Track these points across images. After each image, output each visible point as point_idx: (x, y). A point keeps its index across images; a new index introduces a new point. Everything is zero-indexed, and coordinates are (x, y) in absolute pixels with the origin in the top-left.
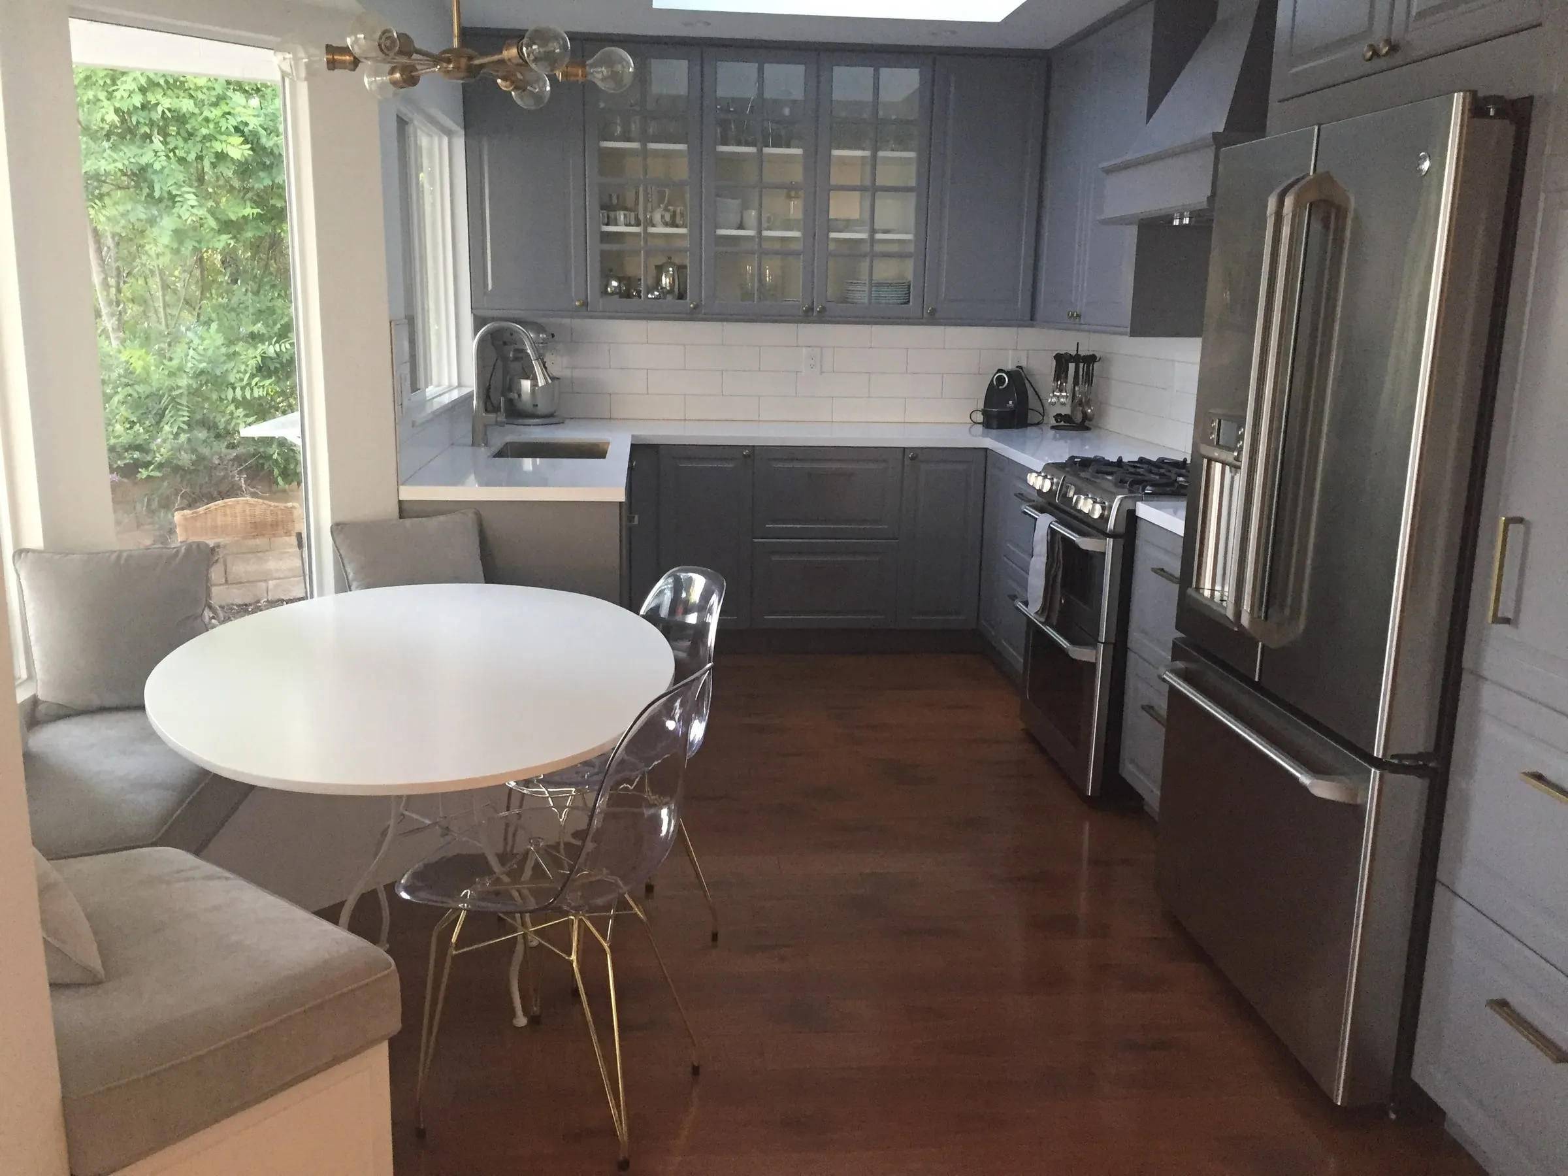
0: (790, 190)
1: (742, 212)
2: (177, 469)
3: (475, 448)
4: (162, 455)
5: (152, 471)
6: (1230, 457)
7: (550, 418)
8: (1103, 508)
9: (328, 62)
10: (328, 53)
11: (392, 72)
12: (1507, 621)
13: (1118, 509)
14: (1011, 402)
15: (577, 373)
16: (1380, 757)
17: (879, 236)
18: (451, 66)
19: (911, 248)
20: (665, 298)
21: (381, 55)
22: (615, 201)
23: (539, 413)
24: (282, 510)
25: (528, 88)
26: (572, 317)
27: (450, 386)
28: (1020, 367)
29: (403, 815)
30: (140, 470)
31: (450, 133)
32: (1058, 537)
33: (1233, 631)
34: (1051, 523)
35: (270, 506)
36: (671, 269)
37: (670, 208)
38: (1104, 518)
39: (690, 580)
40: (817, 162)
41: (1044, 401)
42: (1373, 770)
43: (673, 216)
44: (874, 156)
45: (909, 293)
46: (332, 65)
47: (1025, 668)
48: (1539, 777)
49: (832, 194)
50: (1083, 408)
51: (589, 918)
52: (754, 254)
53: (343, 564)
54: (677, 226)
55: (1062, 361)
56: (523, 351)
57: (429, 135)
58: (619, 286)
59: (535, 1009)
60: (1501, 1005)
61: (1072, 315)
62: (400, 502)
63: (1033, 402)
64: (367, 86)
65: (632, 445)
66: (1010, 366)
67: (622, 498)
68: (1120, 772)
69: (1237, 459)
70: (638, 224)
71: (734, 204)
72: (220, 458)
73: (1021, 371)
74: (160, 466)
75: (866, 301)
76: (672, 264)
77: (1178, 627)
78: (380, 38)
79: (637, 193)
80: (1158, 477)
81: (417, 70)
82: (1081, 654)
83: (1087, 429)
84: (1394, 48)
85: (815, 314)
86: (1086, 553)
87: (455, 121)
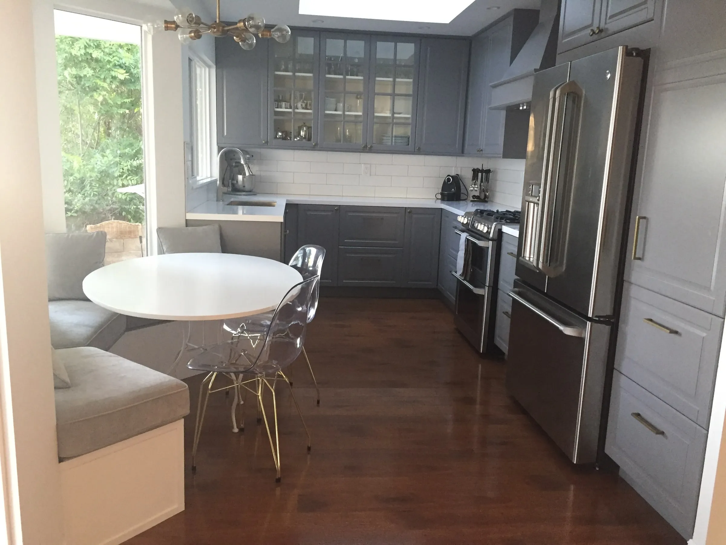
0: (358, 95)
1: (336, 104)
2: (84, 213)
3: (217, 202)
4: (77, 206)
5: (73, 213)
6: (535, 200)
7: (251, 192)
8: (488, 228)
9: (165, 27)
10: (165, 24)
11: (190, 32)
12: (639, 259)
13: (494, 229)
14: (453, 190)
15: (263, 174)
16: (591, 316)
17: (396, 115)
18: (216, 30)
19: (410, 121)
20: (302, 140)
21: (187, 24)
22: (281, 98)
23: (247, 190)
24: (133, 226)
25: (247, 41)
26: (260, 148)
27: (207, 176)
28: (458, 175)
29: (187, 345)
30: (68, 212)
31: (209, 67)
32: (470, 242)
33: (537, 272)
34: (467, 236)
35: (128, 224)
36: (305, 128)
37: (305, 101)
38: (488, 233)
39: (310, 251)
40: (369, 82)
41: (468, 190)
42: (588, 322)
43: (306, 105)
44: (394, 81)
45: (409, 141)
46: (167, 28)
47: (456, 301)
48: (651, 320)
49: (376, 96)
50: (485, 193)
51: (266, 379)
52: (341, 122)
53: (161, 244)
54: (308, 109)
55: (476, 172)
56: (240, 163)
57: (201, 68)
58: (282, 135)
59: (242, 425)
60: (638, 415)
61: (479, 150)
62: (186, 220)
63: (463, 190)
64: (180, 39)
65: (286, 204)
66: (453, 174)
67: (281, 220)
68: (495, 342)
69: (539, 200)
70: (291, 108)
71: (333, 100)
72: (103, 209)
73: (457, 176)
74: (76, 212)
75: (390, 144)
76: (305, 126)
77: (516, 274)
78: (188, 17)
79: (291, 95)
80: (512, 217)
81: (200, 32)
82: (478, 291)
83: (486, 202)
84: (601, 31)
85: (368, 148)
86: (481, 248)
87: (213, 62)
